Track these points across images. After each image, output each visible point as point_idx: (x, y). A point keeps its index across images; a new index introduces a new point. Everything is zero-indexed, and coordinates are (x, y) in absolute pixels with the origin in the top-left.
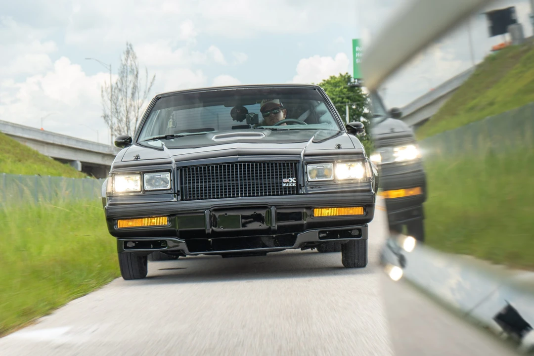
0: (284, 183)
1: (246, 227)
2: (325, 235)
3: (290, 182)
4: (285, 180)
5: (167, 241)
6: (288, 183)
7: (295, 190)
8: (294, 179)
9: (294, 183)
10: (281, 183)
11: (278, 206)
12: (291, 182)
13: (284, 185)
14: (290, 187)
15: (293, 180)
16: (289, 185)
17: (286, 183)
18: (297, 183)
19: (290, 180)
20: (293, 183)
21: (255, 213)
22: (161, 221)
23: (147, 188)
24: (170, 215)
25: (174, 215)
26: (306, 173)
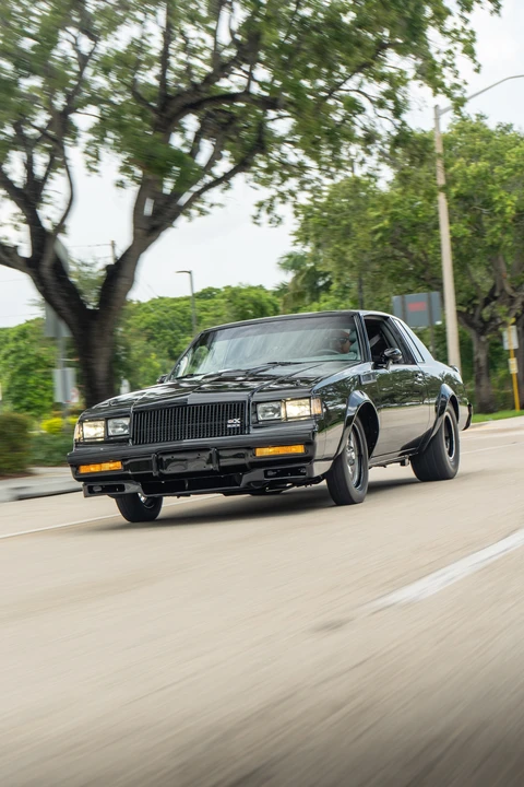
0: (230, 424)
2: (276, 473)
3: (235, 422)
4: (229, 421)
5: (125, 485)
6: (233, 424)
8: (238, 419)
9: (239, 423)
10: (227, 424)
11: (218, 448)
13: (229, 426)
15: (237, 421)
16: (234, 426)
20: (237, 423)
22: (117, 466)
23: (111, 433)
24: (123, 460)
25: (127, 460)
26: (256, 412)
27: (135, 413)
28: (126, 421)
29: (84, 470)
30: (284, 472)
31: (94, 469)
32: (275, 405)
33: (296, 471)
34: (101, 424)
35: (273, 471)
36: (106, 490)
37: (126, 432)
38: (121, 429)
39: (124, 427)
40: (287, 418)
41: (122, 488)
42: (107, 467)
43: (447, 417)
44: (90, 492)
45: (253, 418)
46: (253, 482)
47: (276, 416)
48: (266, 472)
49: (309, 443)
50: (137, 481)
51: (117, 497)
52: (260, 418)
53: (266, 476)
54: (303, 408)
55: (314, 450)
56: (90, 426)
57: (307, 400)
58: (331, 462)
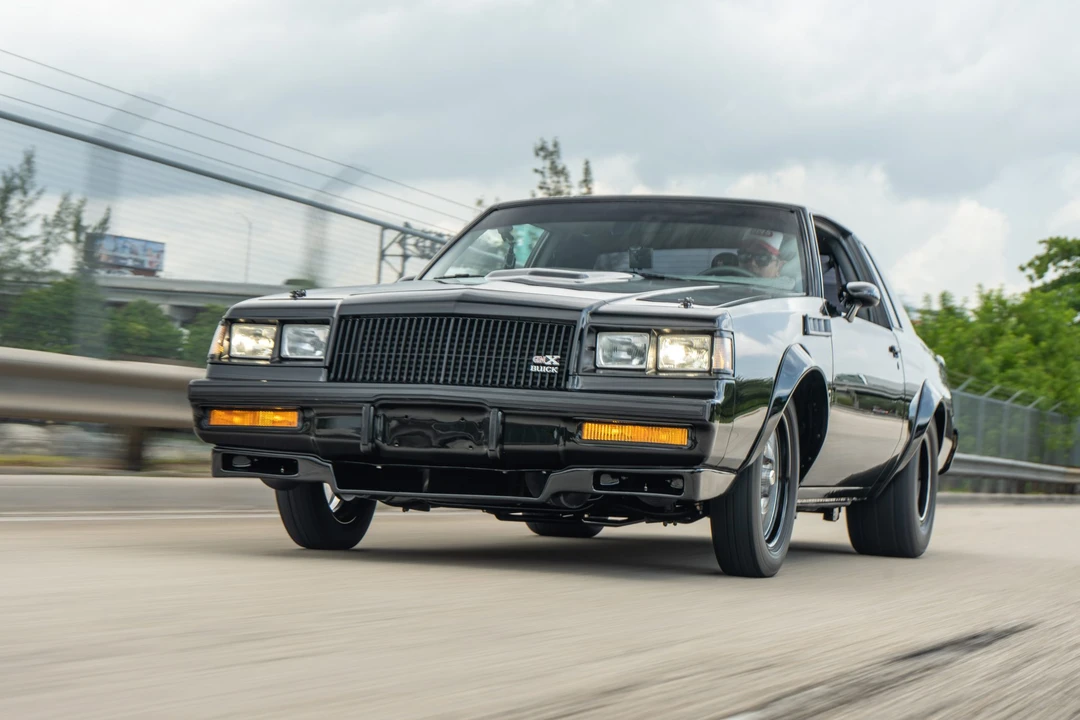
0: (536, 364)
1: (447, 447)
2: (617, 482)
3: (546, 363)
4: (537, 359)
5: (299, 461)
6: (543, 365)
7: (556, 382)
8: (556, 357)
9: (555, 366)
10: (530, 362)
11: (506, 410)
12: (549, 363)
13: (533, 368)
14: (546, 373)
15: (553, 359)
16: (544, 369)
17: (539, 365)
18: (560, 367)
19: (547, 360)
20: (552, 366)
21: (463, 419)
22: (288, 419)
23: (286, 353)
24: (302, 409)
25: (309, 409)
26: (594, 349)
27: (341, 318)
28: (322, 333)
29: (219, 418)
30: (636, 482)
31: (238, 419)
32: (639, 340)
33: (660, 483)
34: (269, 331)
35: (614, 475)
36: (258, 467)
37: (319, 354)
38: (307, 347)
39: (316, 344)
40: (658, 370)
41: (292, 467)
42: (269, 419)
43: (924, 443)
44: (226, 465)
45: (586, 362)
46: (566, 493)
47: (635, 363)
48: (597, 476)
49: (700, 429)
50: (325, 457)
51: (278, 486)
52: (601, 362)
53: (597, 485)
54: (694, 354)
55: (707, 444)
56: (247, 333)
57: (707, 339)
58: (732, 476)
